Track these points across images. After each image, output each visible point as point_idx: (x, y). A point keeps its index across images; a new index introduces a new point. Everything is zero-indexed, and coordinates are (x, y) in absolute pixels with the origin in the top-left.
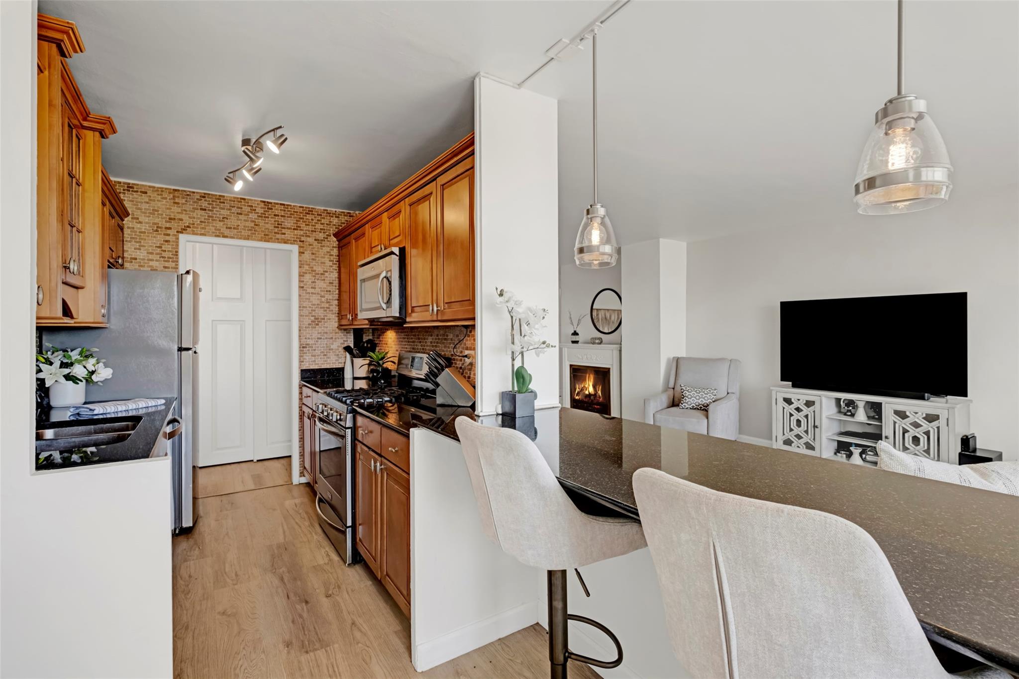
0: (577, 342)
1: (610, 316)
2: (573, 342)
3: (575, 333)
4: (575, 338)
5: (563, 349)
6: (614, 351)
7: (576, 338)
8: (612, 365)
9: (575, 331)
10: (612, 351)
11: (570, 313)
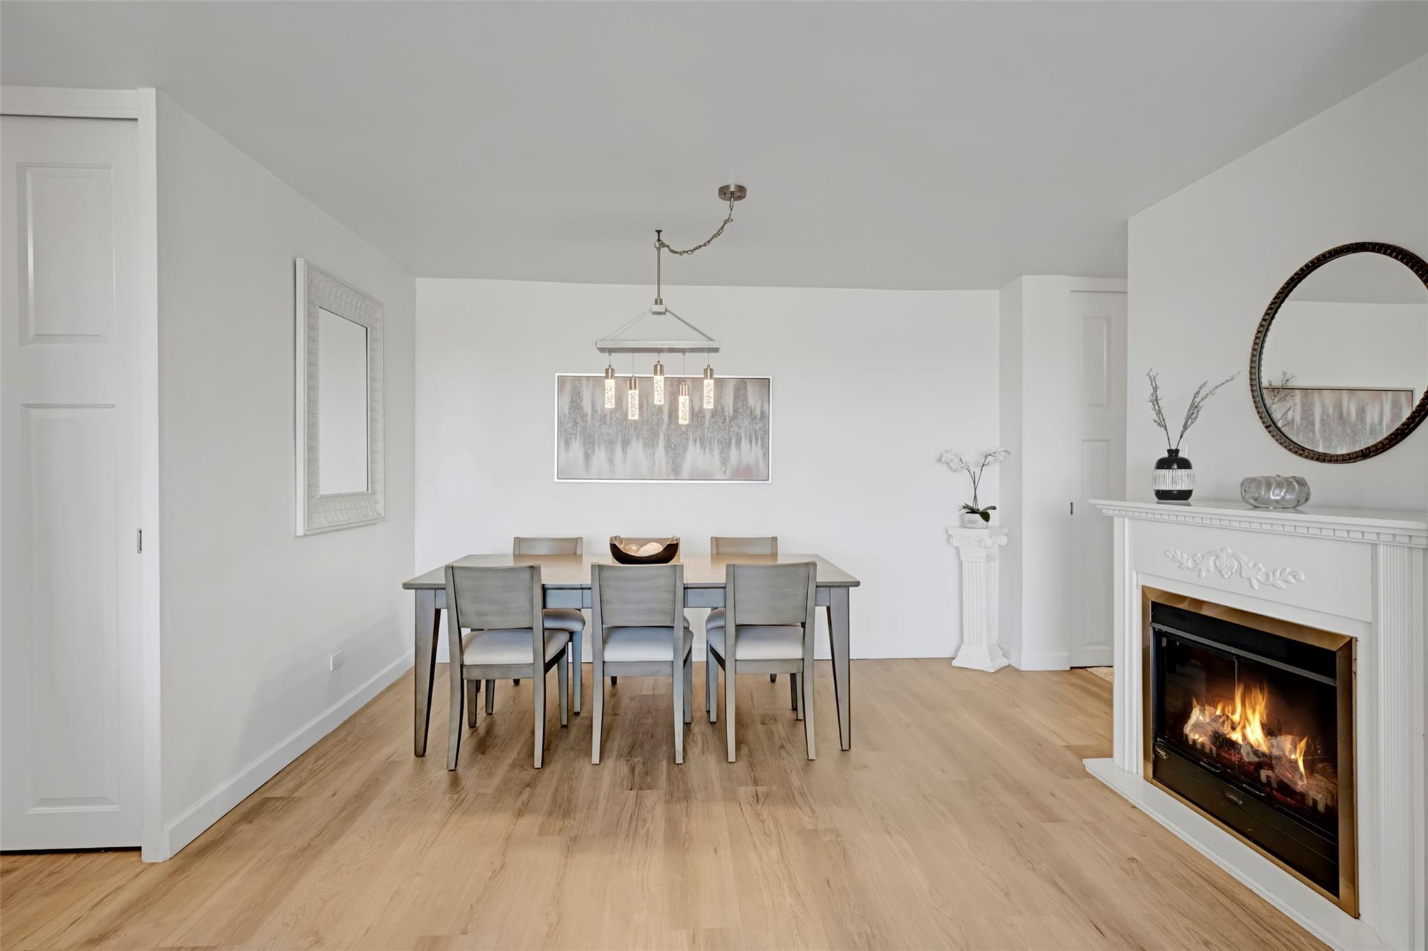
0: (1183, 496)
1: (1361, 412)
2: (1163, 495)
3: (1173, 460)
4: (1174, 479)
5: (1117, 522)
6: (1381, 549)
7: (1169, 481)
8: (1372, 626)
9: (1173, 453)
10: (1369, 549)
11: (1153, 380)
